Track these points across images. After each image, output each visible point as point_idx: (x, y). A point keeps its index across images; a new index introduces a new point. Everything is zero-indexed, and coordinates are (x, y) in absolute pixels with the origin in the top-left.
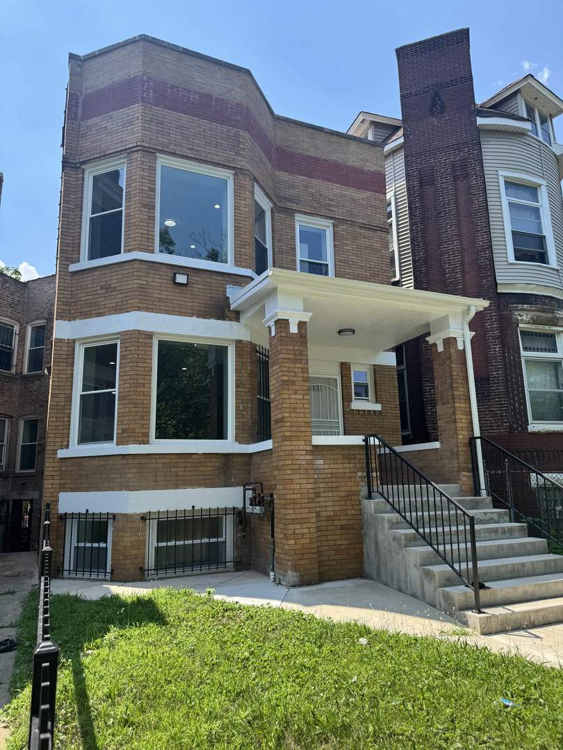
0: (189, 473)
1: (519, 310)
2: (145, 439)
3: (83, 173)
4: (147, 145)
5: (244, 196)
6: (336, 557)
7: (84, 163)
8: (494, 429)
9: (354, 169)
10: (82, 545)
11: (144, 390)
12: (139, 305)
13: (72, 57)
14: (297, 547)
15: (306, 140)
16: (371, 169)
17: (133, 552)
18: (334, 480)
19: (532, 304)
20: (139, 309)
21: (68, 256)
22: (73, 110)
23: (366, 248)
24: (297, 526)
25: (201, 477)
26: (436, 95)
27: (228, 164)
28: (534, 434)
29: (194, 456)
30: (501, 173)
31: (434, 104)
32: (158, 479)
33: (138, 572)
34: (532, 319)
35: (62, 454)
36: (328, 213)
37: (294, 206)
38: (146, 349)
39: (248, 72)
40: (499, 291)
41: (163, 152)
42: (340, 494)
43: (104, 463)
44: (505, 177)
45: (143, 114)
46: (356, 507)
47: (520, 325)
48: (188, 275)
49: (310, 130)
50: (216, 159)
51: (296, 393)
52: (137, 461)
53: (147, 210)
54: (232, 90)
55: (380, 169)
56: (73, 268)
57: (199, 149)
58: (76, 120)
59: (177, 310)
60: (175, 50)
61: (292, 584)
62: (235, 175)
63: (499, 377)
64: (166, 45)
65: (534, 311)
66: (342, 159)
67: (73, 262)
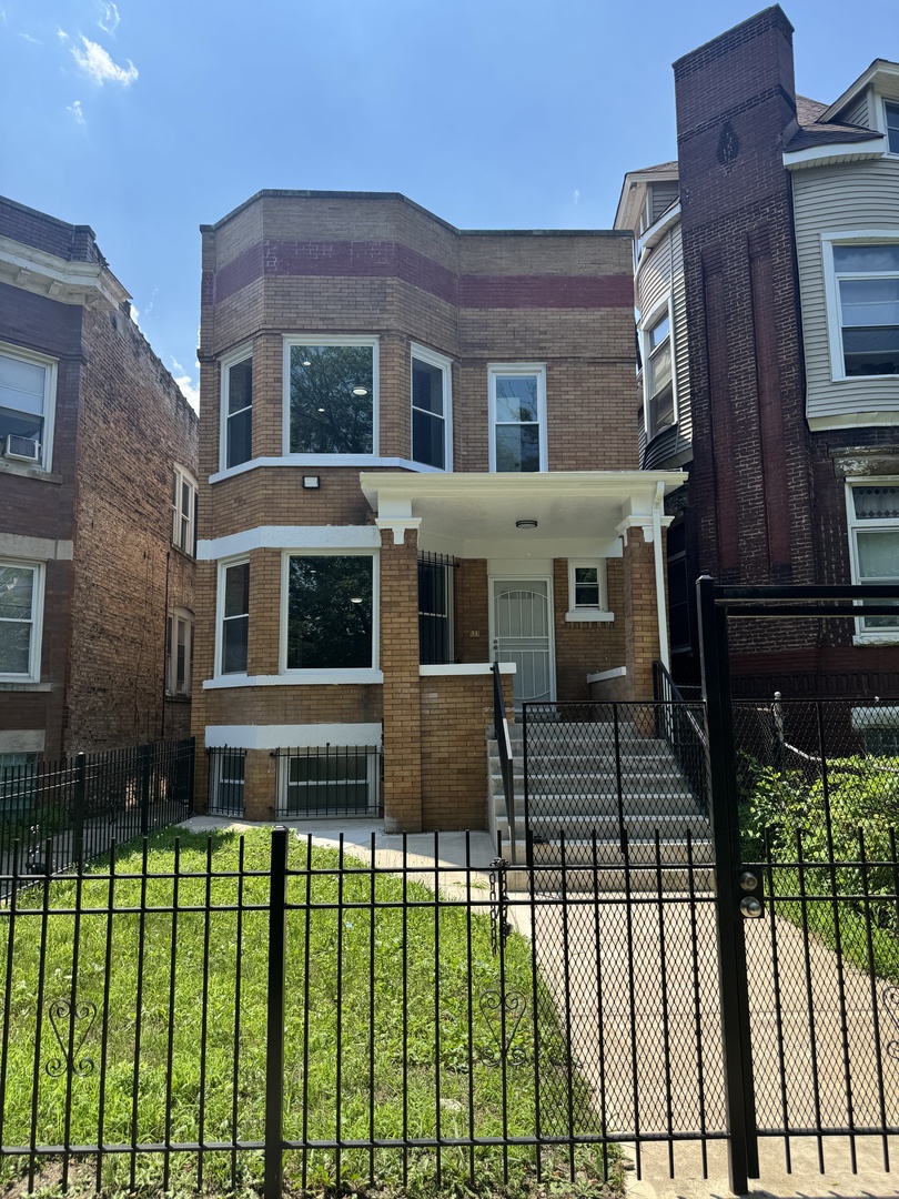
0: (323, 707)
1: (847, 456)
2: (273, 669)
3: (219, 367)
4: (271, 327)
5: (392, 364)
6: (450, 805)
7: (218, 355)
8: (795, 643)
9: (581, 280)
10: (227, 781)
11: (272, 614)
12: (265, 519)
13: (204, 229)
14: (396, 791)
15: (505, 254)
16: (608, 274)
17: (262, 790)
18: (452, 716)
19: (872, 443)
20: (265, 523)
21: (207, 466)
22: (208, 293)
23: (597, 393)
24: (397, 768)
25: (336, 712)
26: (728, 127)
27: (370, 328)
28: (862, 648)
29: (328, 688)
30: (825, 236)
31: (724, 141)
32: (288, 712)
33: (267, 812)
34: (869, 467)
35: (207, 685)
36: (537, 353)
37: (486, 353)
38: (273, 568)
39: (398, 197)
40: (812, 429)
41: (289, 330)
42: (458, 733)
43: (237, 695)
44: (833, 241)
45: (267, 288)
46: (479, 749)
47: (848, 479)
48: (318, 478)
49: (512, 239)
50: (354, 324)
51: (400, 616)
52: (263, 693)
53: (272, 406)
54: (375, 226)
55: (624, 270)
56: (213, 479)
57: (331, 316)
58: (210, 304)
59: (308, 519)
60: (301, 197)
61: (388, 830)
62: (380, 339)
63: (805, 563)
64: (290, 194)
65: (875, 454)
66: (561, 270)
67: (213, 473)
